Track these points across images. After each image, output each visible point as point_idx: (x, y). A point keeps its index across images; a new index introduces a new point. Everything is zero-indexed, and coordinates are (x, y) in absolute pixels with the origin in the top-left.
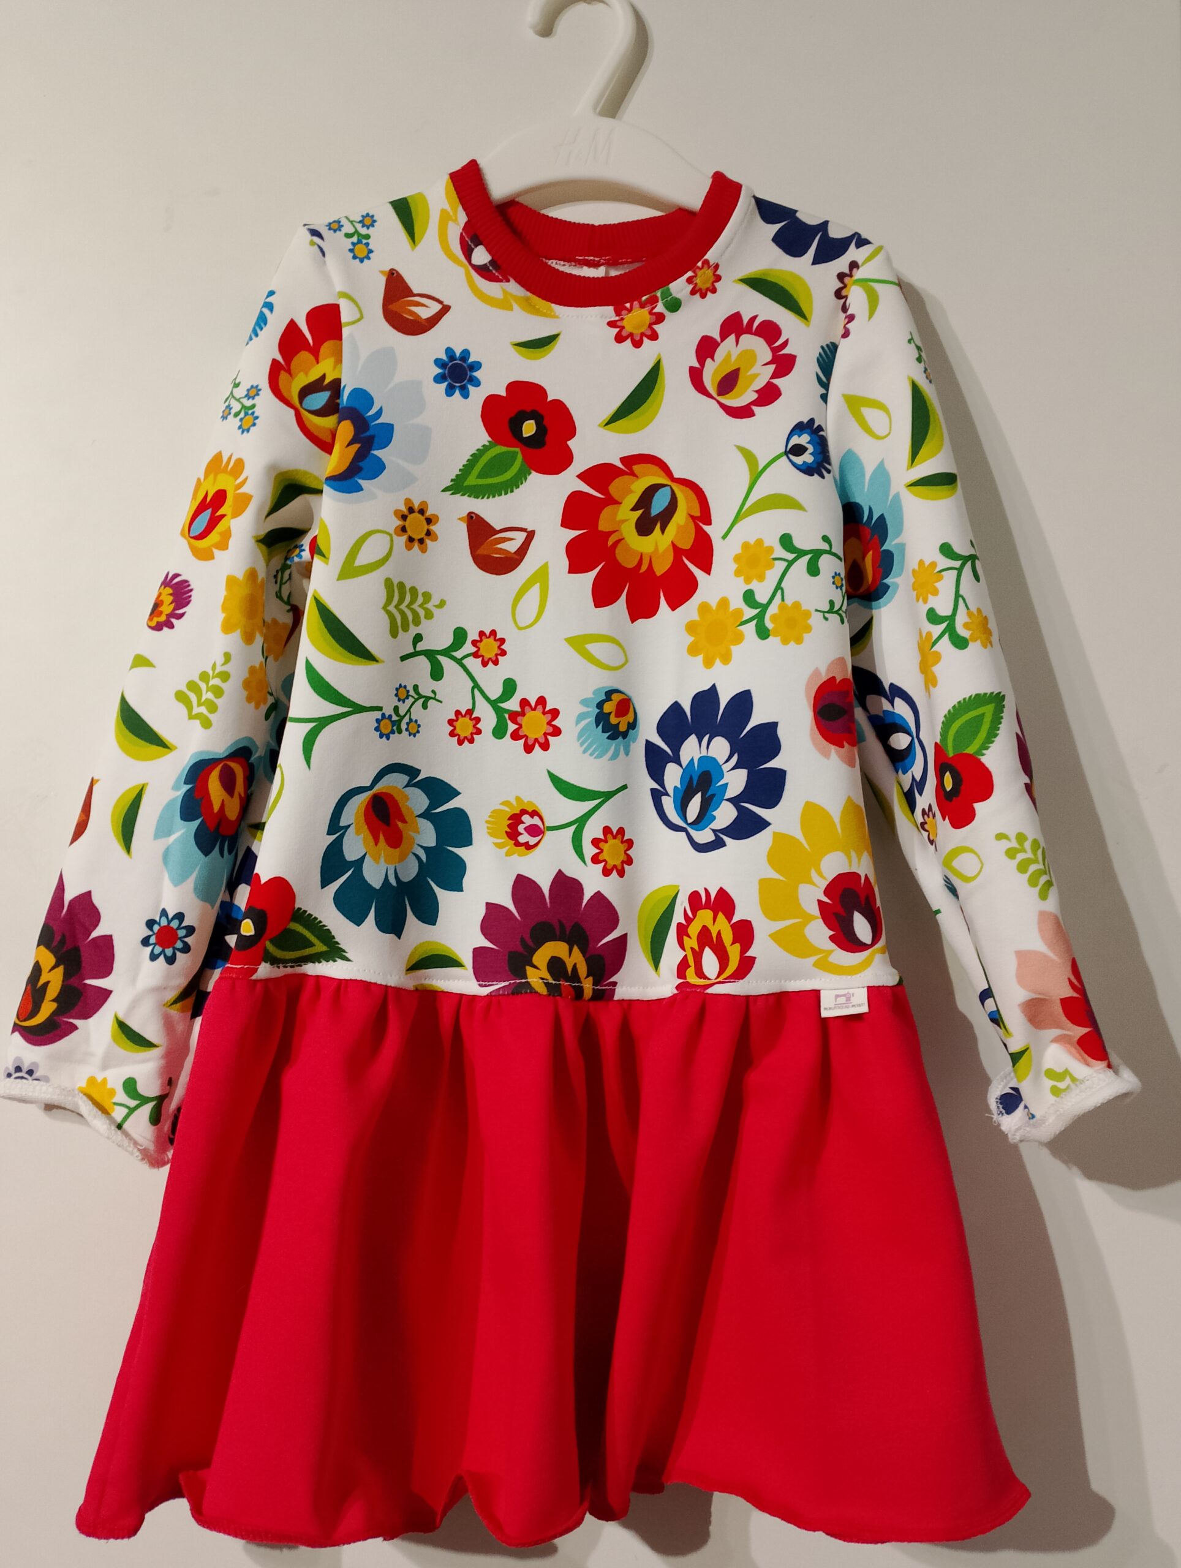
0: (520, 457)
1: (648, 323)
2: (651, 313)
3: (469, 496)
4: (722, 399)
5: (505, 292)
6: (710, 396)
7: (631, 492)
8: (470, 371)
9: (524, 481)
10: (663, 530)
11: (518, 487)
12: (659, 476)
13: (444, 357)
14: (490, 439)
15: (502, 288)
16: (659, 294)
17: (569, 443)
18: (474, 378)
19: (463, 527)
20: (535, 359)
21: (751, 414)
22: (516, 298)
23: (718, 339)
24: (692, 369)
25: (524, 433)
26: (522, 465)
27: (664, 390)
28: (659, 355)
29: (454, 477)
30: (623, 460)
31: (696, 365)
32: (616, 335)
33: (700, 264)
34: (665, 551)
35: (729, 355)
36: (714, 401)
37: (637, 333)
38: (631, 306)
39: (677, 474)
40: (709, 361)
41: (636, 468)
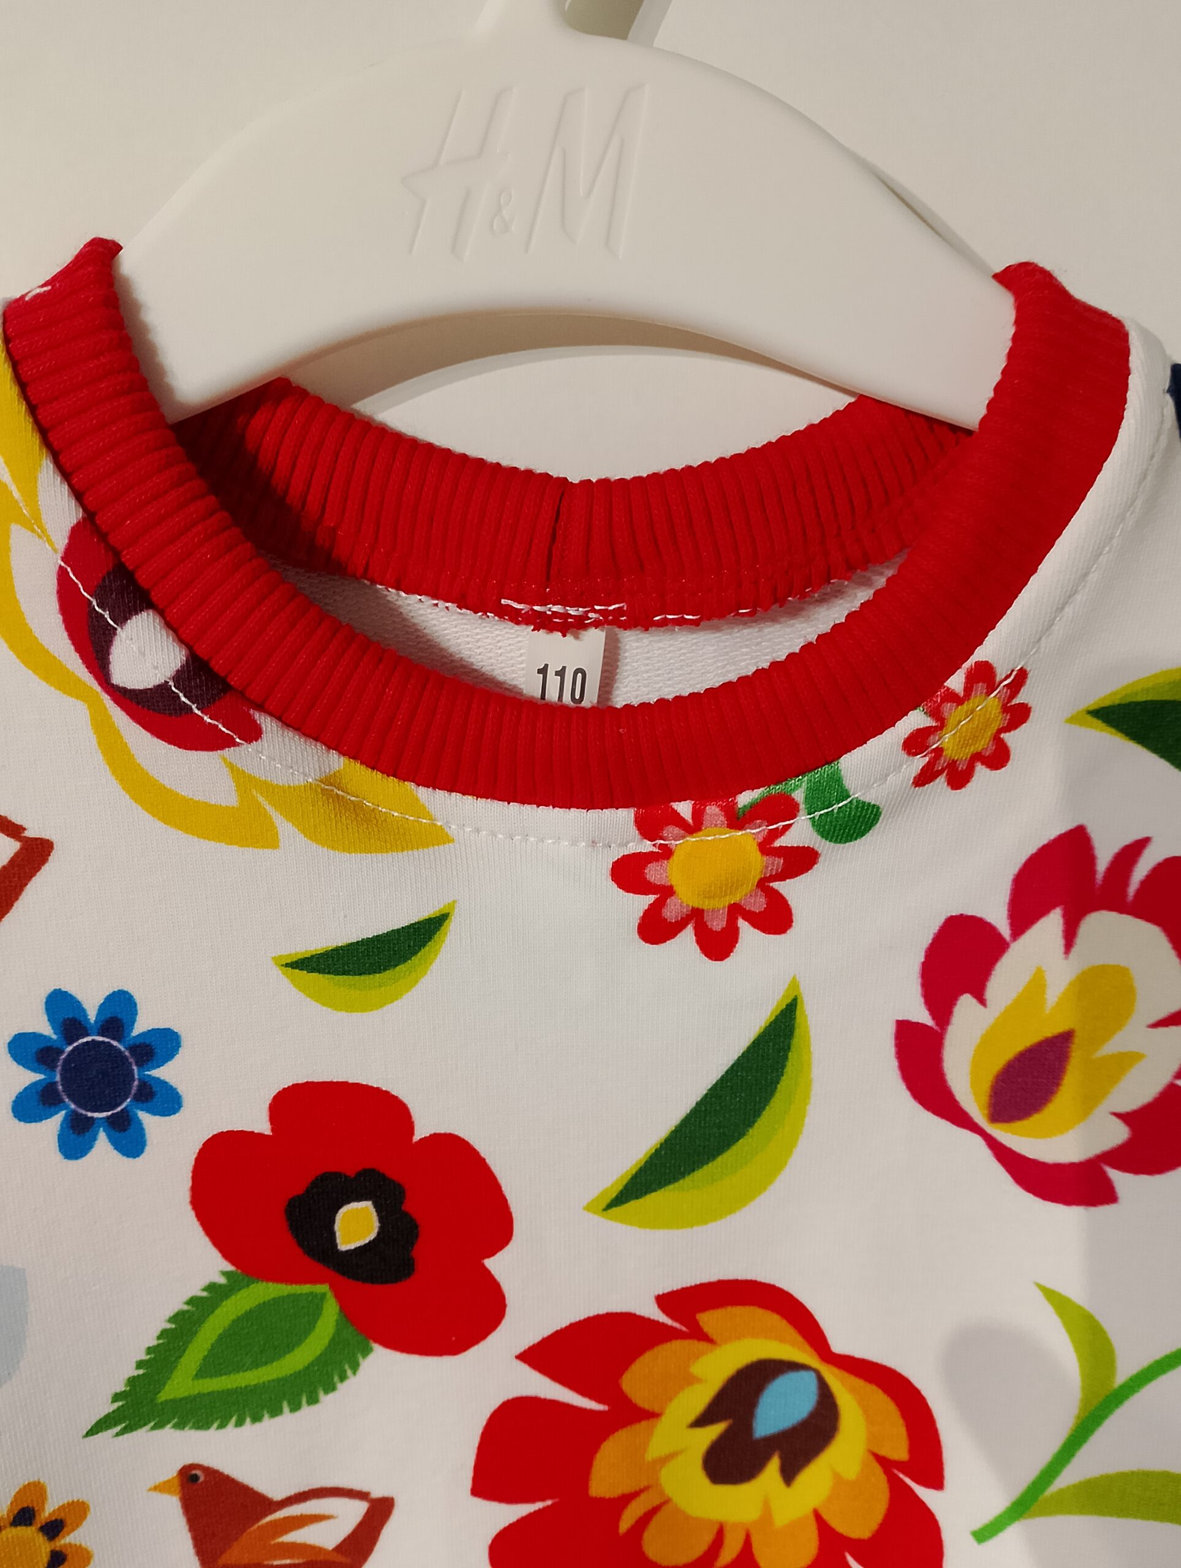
0: (331, 1309)
1: (755, 875)
2: (766, 847)
3: (180, 1426)
4: (1004, 1134)
5: (243, 780)
6: (961, 1119)
7: (691, 1380)
8: (140, 1064)
9: (349, 1372)
10: (789, 1474)
11: (330, 1388)
12: (782, 1340)
13: (44, 1027)
14: (229, 1267)
15: (232, 767)
16: (799, 790)
17: (490, 1263)
18: (156, 1088)
19: (172, 1507)
20: (365, 1007)
21: (1104, 1195)
22: (284, 798)
23: (1005, 930)
24: (905, 1031)
25: (338, 1241)
26: (338, 1332)
27: (806, 1097)
28: (794, 984)
29: (121, 1387)
30: (664, 1301)
31: (921, 1015)
32: (646, 913)
33: (956, 682)
34: (794, 1526)
35: (1037, 984)
36: (978, 1140)
37: (716, 906)
38: (698, 815)
39: (839, 1345)
40: (966, 1003)
41: (708, 1320)
